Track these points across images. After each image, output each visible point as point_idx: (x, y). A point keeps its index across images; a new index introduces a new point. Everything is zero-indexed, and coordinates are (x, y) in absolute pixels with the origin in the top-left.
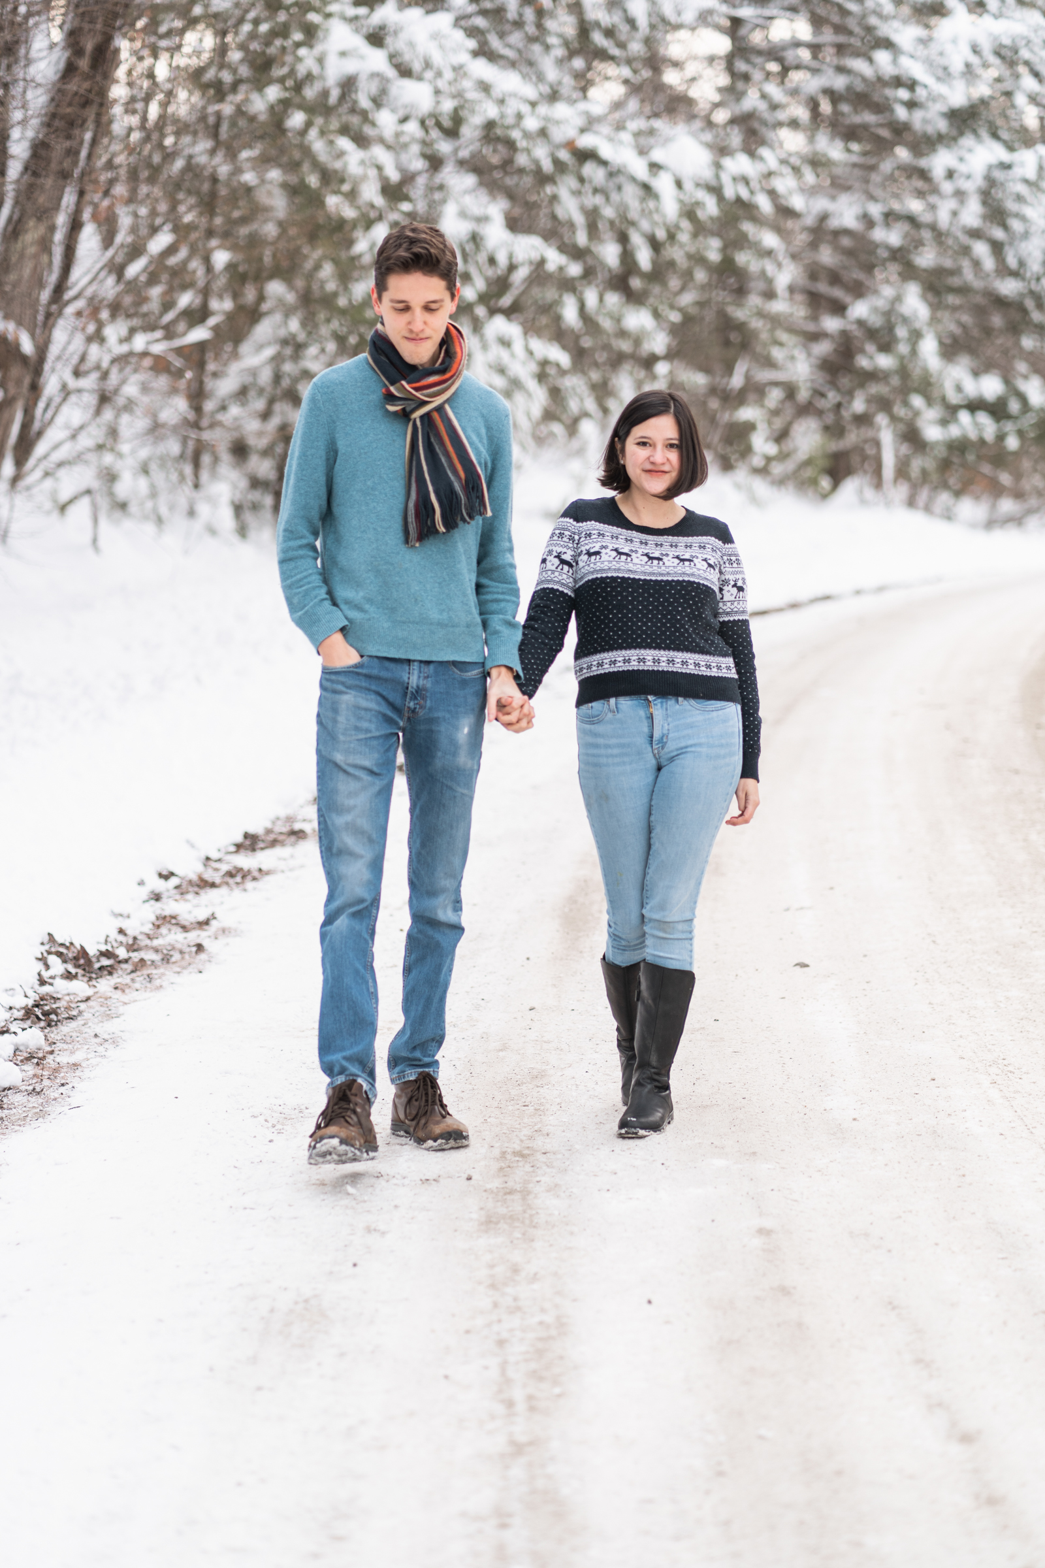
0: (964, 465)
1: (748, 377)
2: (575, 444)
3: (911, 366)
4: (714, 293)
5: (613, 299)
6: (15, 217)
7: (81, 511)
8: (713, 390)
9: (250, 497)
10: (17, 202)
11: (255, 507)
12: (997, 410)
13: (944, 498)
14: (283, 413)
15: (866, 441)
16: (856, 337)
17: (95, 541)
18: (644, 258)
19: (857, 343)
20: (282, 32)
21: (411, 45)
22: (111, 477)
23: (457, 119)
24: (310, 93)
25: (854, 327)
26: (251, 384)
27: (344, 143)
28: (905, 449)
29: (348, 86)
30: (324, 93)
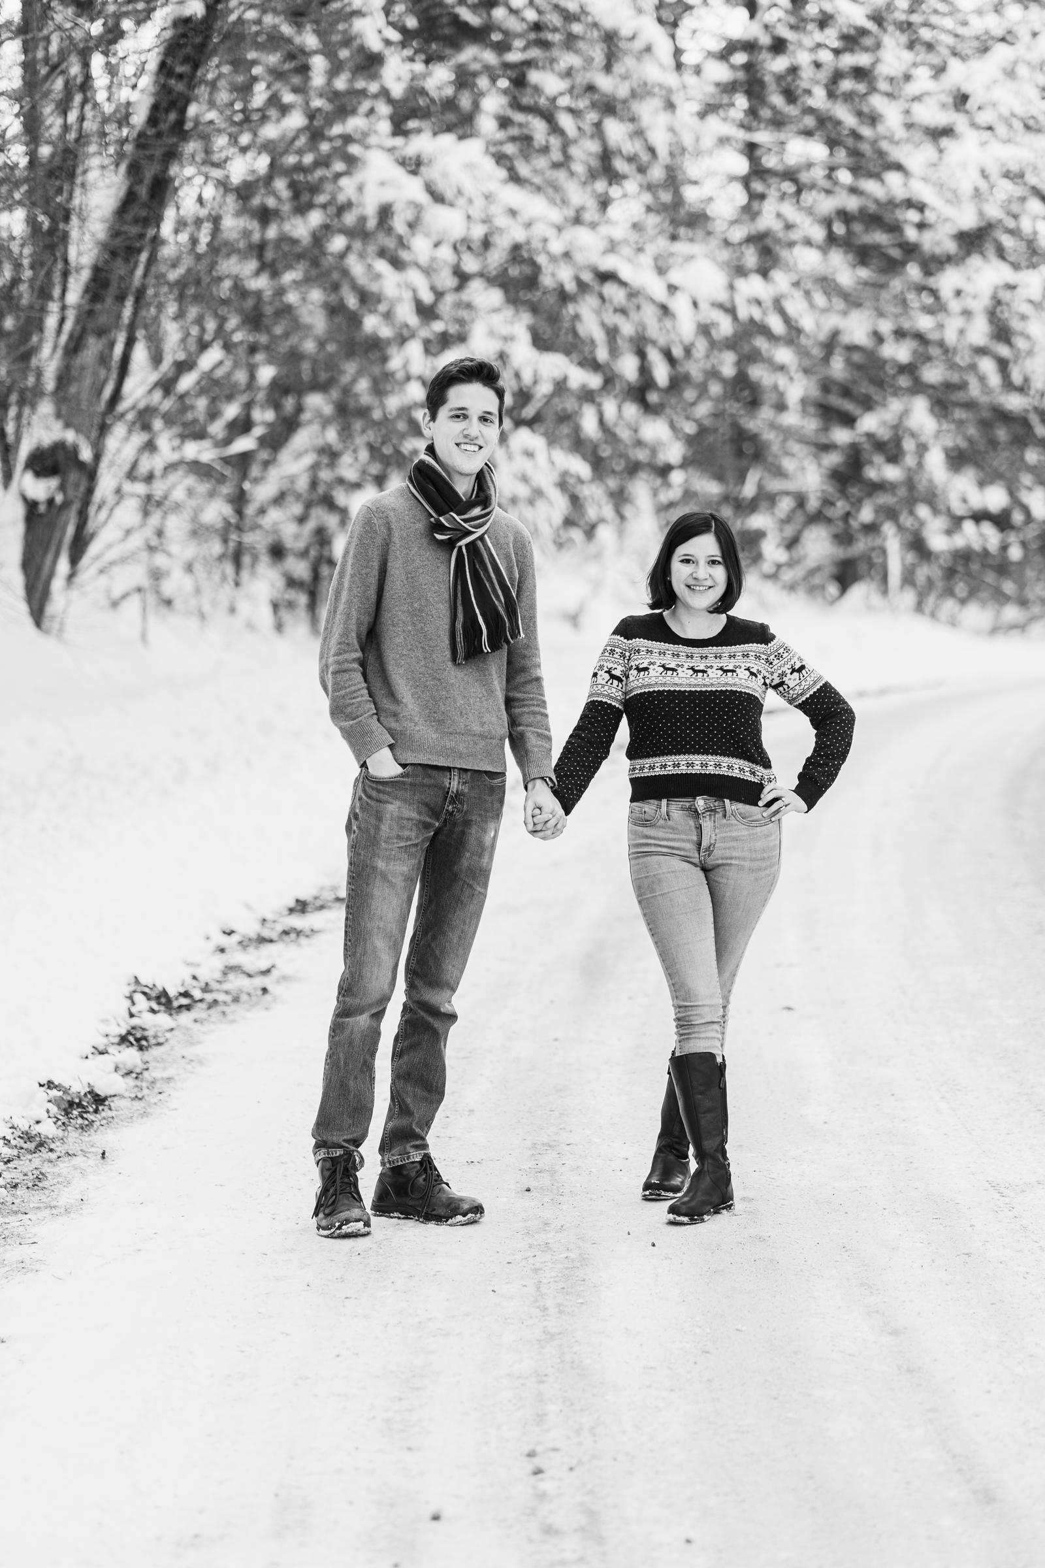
0: (969, 574)
1: (760, 487)
2: (592, 548)
3: (916, 478)
4: (727, 405)
5: (631, 410)
6: (76, 334)
7: (132, 606)
8: (726, 498)
9: (287, 596)
10: (78, 321)
11: (291, 605)
12: (1001, 521)
13: (949, 605)
14: (318, 517)
15: (873, 549)
16: (865, 449)
17: (144, 636)
18: (661, 373)
19: (865, 455)
20: (323, 162)
21: (445, 175)
22: (157, 575)
23: (486, 244)
24: (349, 219)
25: (863, 439)
26: (289, 490)
27: (382, 266)
28: (911, 557)
29: (385, 212)
30: (363, 219)
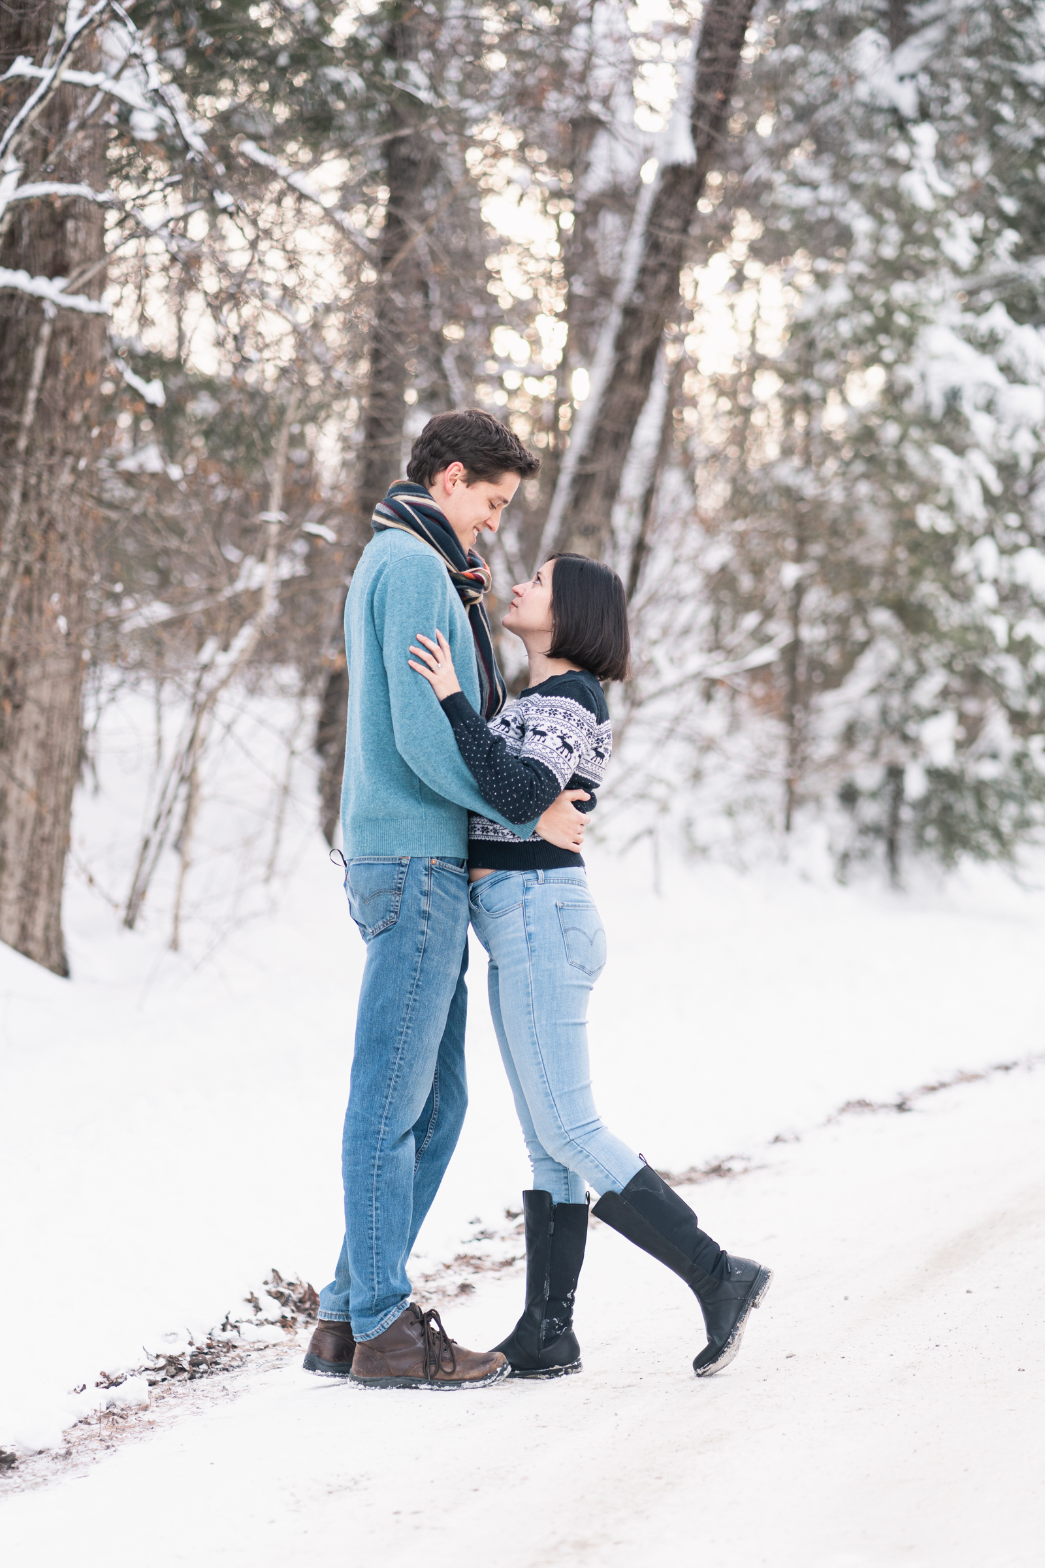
7: (640, 855)
9: (859, 845)
11: (864, 854)
14: (890, 750)
24: (909, 406)
29: (953, 396)
30: (927, 407)
